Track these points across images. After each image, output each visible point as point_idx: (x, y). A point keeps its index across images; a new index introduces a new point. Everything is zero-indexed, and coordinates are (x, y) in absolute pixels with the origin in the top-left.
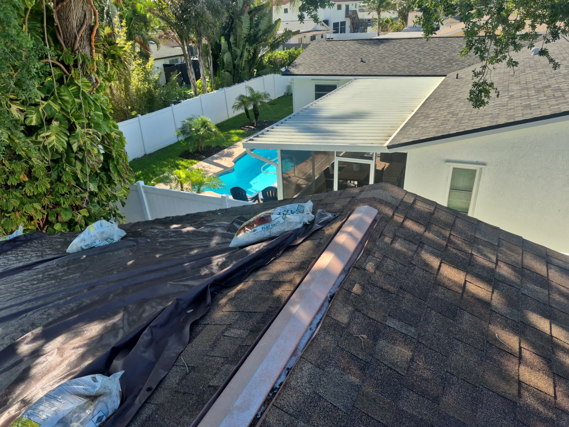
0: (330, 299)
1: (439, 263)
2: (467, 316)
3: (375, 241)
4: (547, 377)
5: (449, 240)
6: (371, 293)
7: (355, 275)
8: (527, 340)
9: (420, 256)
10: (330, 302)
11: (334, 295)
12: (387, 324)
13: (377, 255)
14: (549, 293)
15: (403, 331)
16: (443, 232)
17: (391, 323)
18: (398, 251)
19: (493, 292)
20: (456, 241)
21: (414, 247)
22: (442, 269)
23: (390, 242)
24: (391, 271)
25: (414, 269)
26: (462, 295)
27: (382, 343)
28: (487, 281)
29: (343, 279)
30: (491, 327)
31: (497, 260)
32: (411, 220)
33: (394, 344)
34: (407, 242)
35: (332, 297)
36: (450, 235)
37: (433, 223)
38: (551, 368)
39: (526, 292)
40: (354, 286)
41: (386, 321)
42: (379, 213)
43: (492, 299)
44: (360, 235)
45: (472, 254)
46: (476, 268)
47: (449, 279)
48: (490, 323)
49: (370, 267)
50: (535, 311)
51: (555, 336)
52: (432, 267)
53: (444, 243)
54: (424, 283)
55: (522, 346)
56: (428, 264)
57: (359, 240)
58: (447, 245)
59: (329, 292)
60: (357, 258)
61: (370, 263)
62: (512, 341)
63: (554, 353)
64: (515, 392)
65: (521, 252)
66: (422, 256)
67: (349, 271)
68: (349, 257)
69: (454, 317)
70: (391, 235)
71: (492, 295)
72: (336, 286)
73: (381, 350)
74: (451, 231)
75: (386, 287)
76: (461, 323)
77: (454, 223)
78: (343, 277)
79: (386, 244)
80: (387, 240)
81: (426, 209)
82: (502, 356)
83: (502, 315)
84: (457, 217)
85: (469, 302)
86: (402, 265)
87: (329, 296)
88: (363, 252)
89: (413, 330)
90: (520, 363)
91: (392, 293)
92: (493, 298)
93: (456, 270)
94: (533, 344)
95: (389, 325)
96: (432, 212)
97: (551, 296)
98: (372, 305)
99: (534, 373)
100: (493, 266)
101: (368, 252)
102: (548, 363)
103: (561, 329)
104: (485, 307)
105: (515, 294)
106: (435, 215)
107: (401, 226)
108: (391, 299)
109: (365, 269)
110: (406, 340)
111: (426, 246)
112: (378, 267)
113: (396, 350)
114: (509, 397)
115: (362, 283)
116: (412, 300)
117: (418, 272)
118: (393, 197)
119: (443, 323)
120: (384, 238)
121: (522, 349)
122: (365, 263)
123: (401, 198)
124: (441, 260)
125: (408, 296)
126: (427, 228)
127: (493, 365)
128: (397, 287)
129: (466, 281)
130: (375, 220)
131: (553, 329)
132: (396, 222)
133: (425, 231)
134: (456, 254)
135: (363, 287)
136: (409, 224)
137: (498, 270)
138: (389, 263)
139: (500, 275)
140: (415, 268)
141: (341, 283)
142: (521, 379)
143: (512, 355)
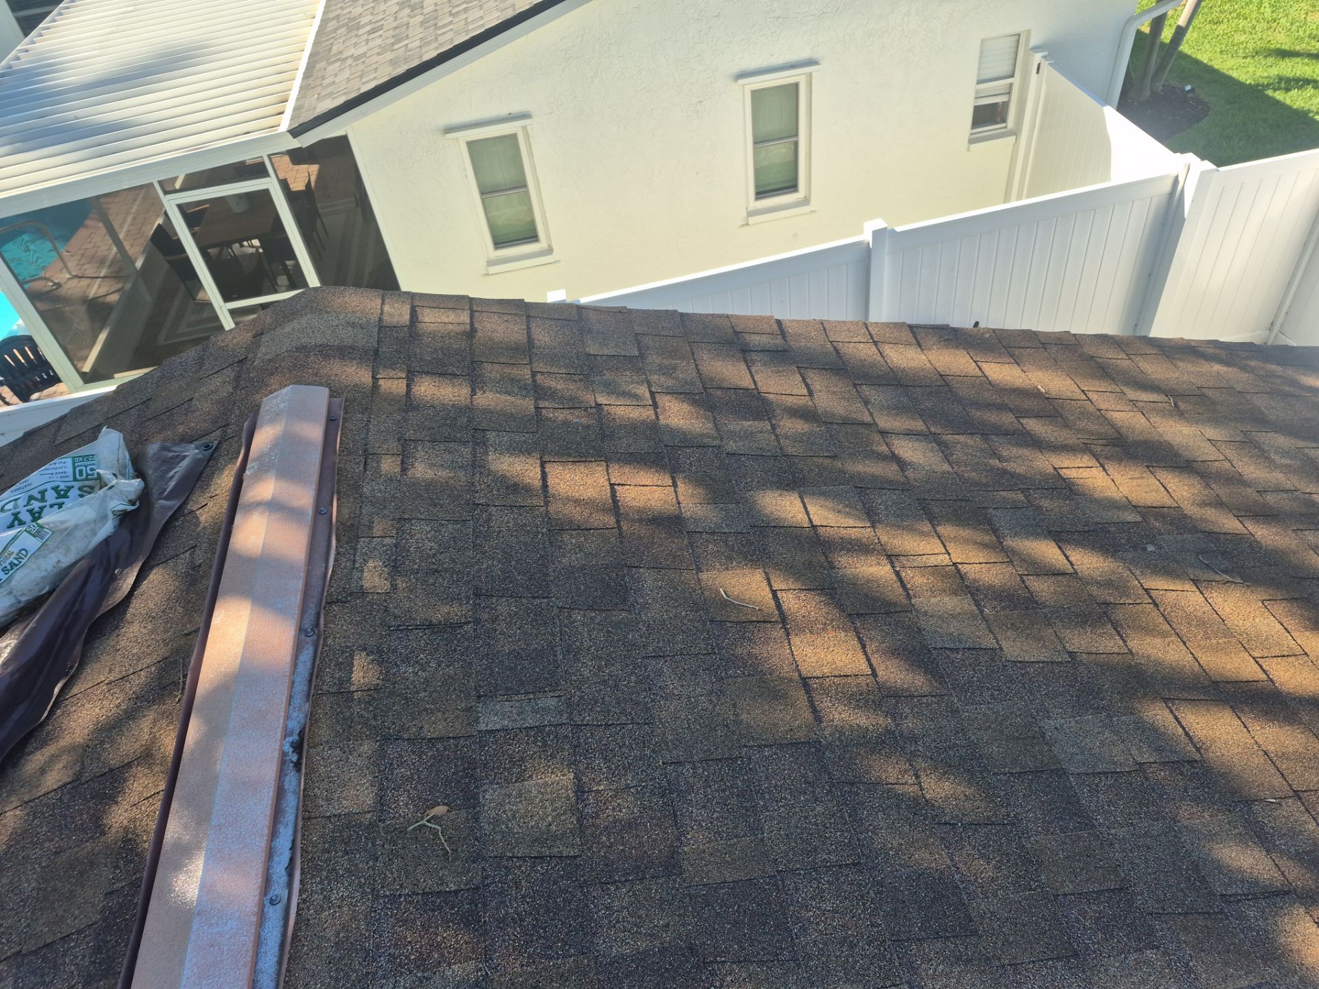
0: (295, 758)
1: (538, 470)
2: (649, 579)
3: (357, 488)
4: (843, 634)
5: (539, 392)
6: (406, 660)
7: (343, 626)
8: (777, 566)
9: (490, 472)
10: (298, 765)
11: (301, 734)
12: (483, 727)
13: (377, 530)
14: (772, 425)
15: (530, 722)
16: (516, 372)
17: (493, 718)
18: (430, 485)
19: (675, 485)
20: (553, 384)
21: (466, 451)
22: (550, 481)
23: (398, 469)
24: (434, 555)
25: (489, 520)
26: (619, 527)
27: (490, 795)
28: (653, 462)
29: (309, 664)
30: (704, 576)
31: (652, 394)
32: (427, 373)
33: (521, 778)
34: (442, 446)
35: (298, 747)
36: (534, 374)
37: (483, 359)
38: (840, 607)
39: (732, 446)
40: (352, 665)
41: (477, 720)
42: (333, 394)
43: (679, 503)
44: (304, 497)
45: (599, 406)
46: (620, 438)
47: (577, 502)
48: (699, 570)
49: (373, 577)
50: (765, 485)
51: (819, 524)
52: (528, 489)
53: (528, 404)
54: (526, 544)
55: (775, 587)
56: (516, 484)
57: (310, 511)
58: (537, 408)
59: (286, 734)
60: (327, 568)
61: (371, 564)
62: (754, 586)
63: (832, 566)
64: (807, 715)
65: (688, 349)
66: (492, 467)
67: (317, 625)
68: (300, 584)
69: (625, 600)
70: (394, 445)
71: (676, 492)
72: (298, 699)
73: (496, 822)
74: (530, 363)
75: (442, 612)
76: (645, 606)
77: (529, 337)
78: (307, 655)
79: (391, 479)
80: (389, 465)
81: (450, 327)
82: (750, 640)
83: (713, 533)
84: (528, 317)
85: (640, 538)
86: (456, 522)
87: (287, 748)
88: (338, 540)
89: (551, 702)
90: (788, 635)
91: (461, 626)
92: (681, 498)
93: (582, 467)
94: (791, 570)
95: (490, 727)
96: (468, 327)
97: (778, 431)
98: (422, 694)
99: (819, 642)
100: (648, 414)
101: (350, 532)
102: (833, 598)
103: (823, 498)
104: (675, 533)
105: (717, 463)
106: (479, 334)
107: (409, 403)
108: (466, 644)
109: (363, 593)
110: (545, 744)
111: (491, 436)
112: (395, 568)
113: (534, 792)
114: (801, 735)
115: (372, 642)
116: (516, 613)
117: (502, 520)
118: (353, 325)
119: (608, 632)
120: (379, 462)
121: (779, 594)
122: (356, 574)
123: (374, 318)
124: (541, 458)
125: (503, 607)
126: (476, 381)
127: (744, 673)
128: (468, 597)
129: (612, 485)
130: (331, 421)
131: (809, 508)
132: (391, 399)
133: (473, 393)
134: (566, 423)
135: (380, 656)
136: (426, 389)
137: (663, 421)
138: (422, 535)
139: (672, 431)
140: (490, 514)
141: (310, 681)
142: (804, 673)
143: (767, 622)
